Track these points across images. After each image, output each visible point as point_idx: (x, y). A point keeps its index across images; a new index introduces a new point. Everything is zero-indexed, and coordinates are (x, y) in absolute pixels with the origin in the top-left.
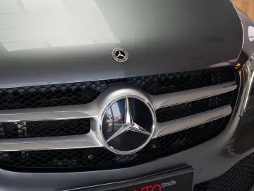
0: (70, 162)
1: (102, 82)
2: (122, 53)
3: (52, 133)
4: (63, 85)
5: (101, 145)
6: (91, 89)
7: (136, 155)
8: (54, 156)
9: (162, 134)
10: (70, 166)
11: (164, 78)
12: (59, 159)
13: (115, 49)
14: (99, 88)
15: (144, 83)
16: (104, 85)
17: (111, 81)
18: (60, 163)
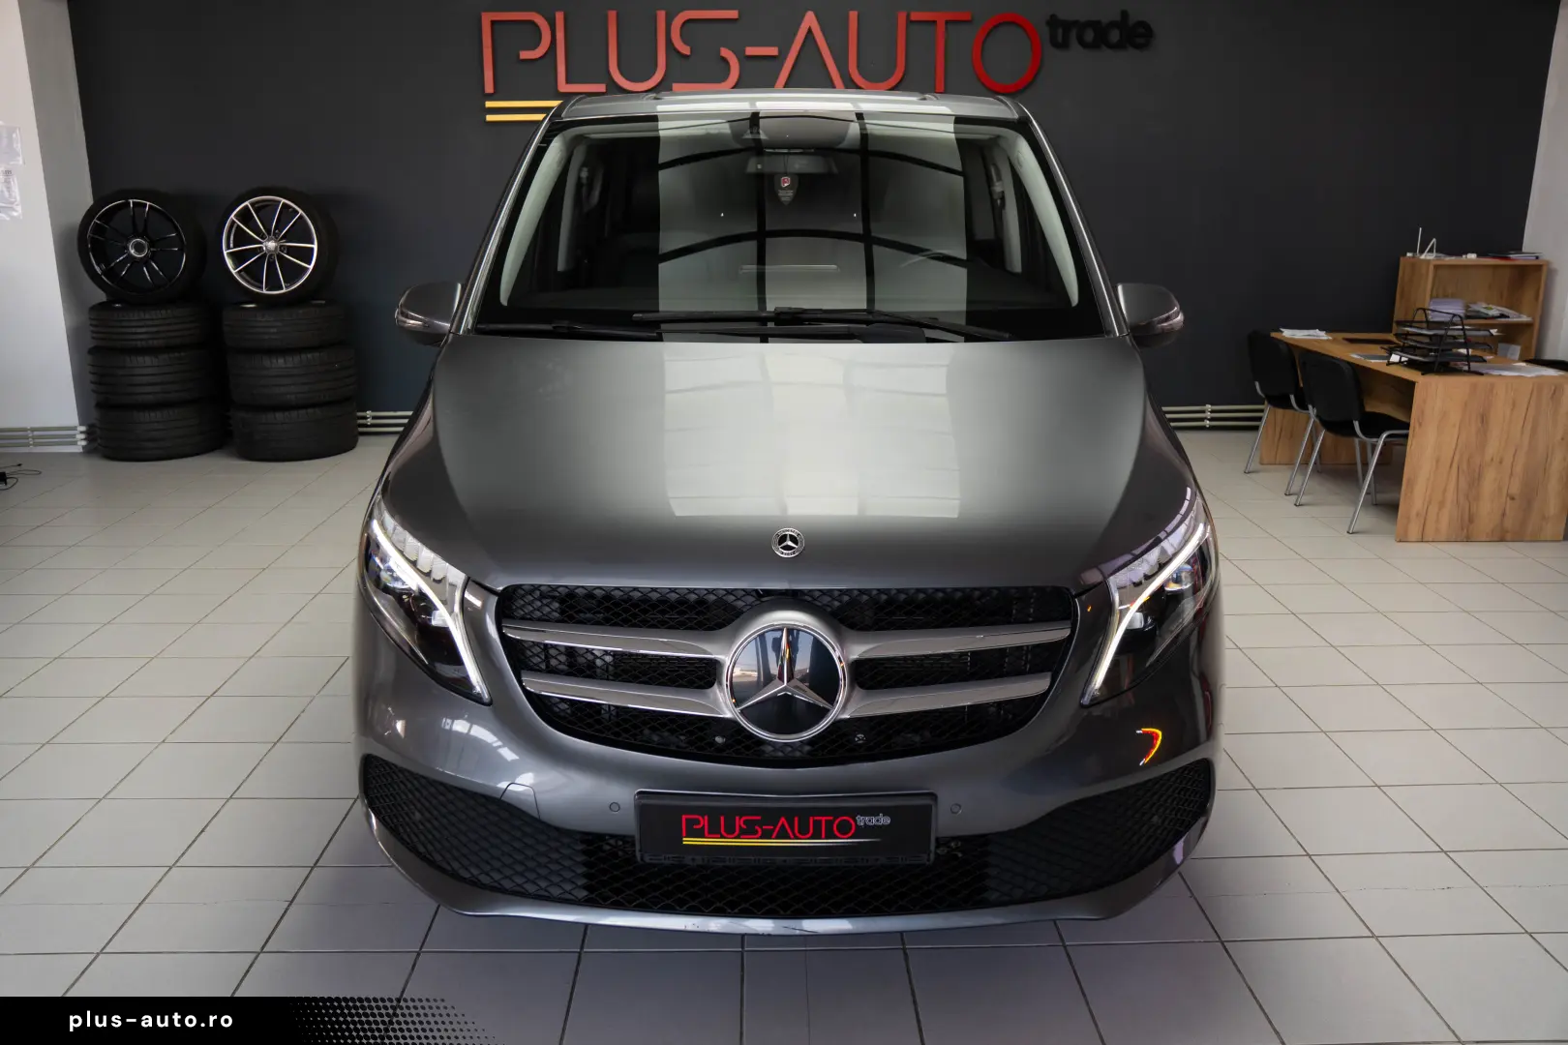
0: (673, 739)
1: (747, 592)
2: (794, 539)
3: (625, 676)
4: (654, 590)
5: (728, 715)
6: (726, 603)
7: (807, 748)
8: (664, 725)
9: (857, 715)
10: (673, 748)
11: (884, 597)
12: (653, 729)
13: (781, 532)
14: (740, 604)
15: (837, 604)
16: (750, 599)
17: (768, 592)
18: (656, 738)
